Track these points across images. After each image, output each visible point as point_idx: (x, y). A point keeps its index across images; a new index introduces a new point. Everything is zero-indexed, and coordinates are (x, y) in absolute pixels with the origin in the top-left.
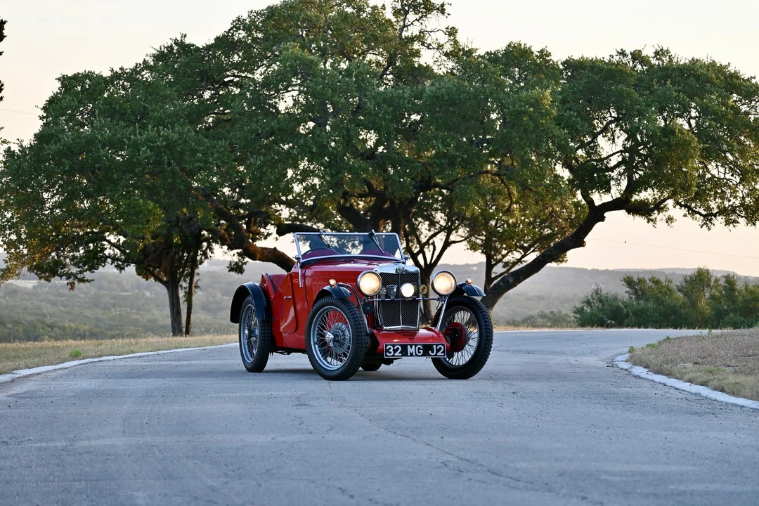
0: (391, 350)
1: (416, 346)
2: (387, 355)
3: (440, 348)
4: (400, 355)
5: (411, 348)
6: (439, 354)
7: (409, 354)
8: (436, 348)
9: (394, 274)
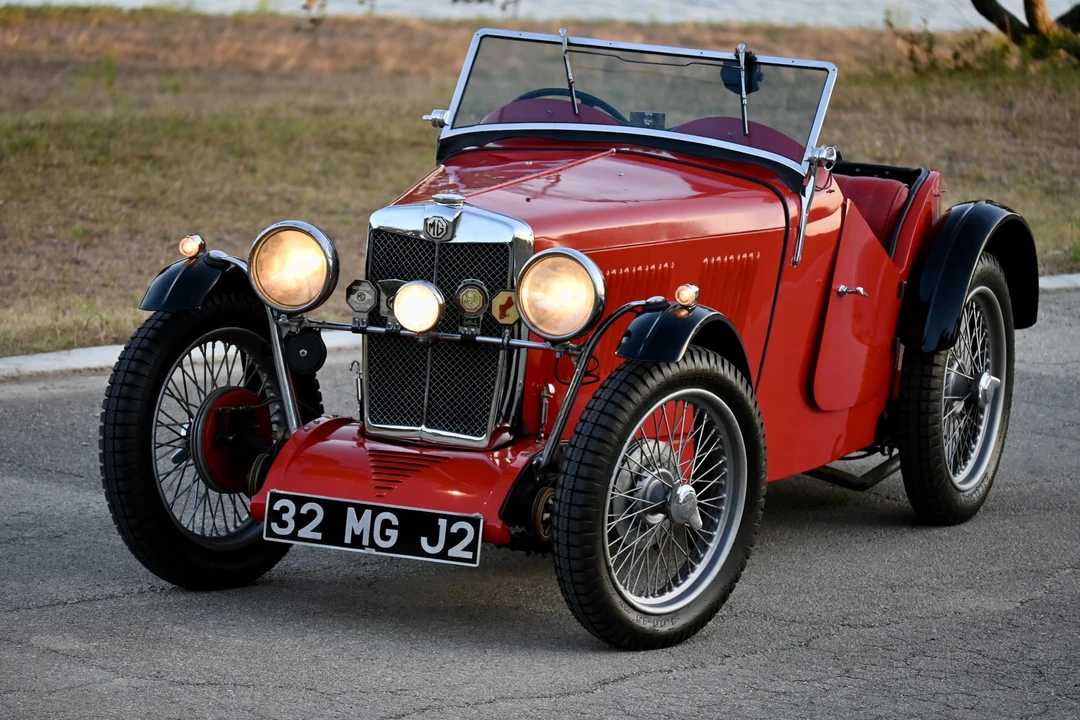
0: (288, 517)
1: (376, 511)
2: (271, 533)
3: (463, 533)
4: (318, 536)
5: (359, 516)
6: (452, 552)
7: (348, 539)
8: (449, 528)
9: (421, 241)
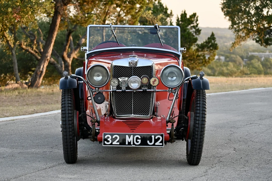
0: (109, 139)
1: (134, 135)
2: (105, 144)
3: (159, 139)
4: (118, 143)
5: (129, 137)
6: (156, 144)
7: (127, 143)
8: (155, 137)
9: (128, 67)
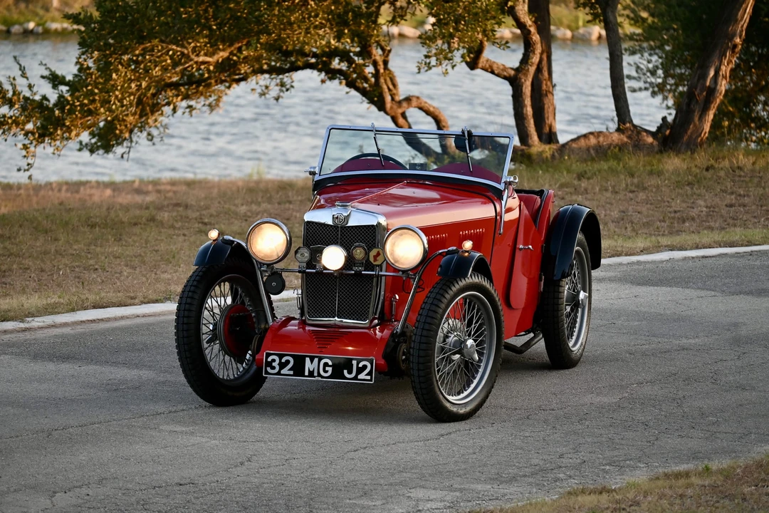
0: (275, 365)
1: (320, 359)
2: (267, 373)
3: (365, 367)
4: (292, 372)
5: (312, 362)
6: (360, 377)
7: (307, 374)
8: (358, 364)
9: (331, 226)
